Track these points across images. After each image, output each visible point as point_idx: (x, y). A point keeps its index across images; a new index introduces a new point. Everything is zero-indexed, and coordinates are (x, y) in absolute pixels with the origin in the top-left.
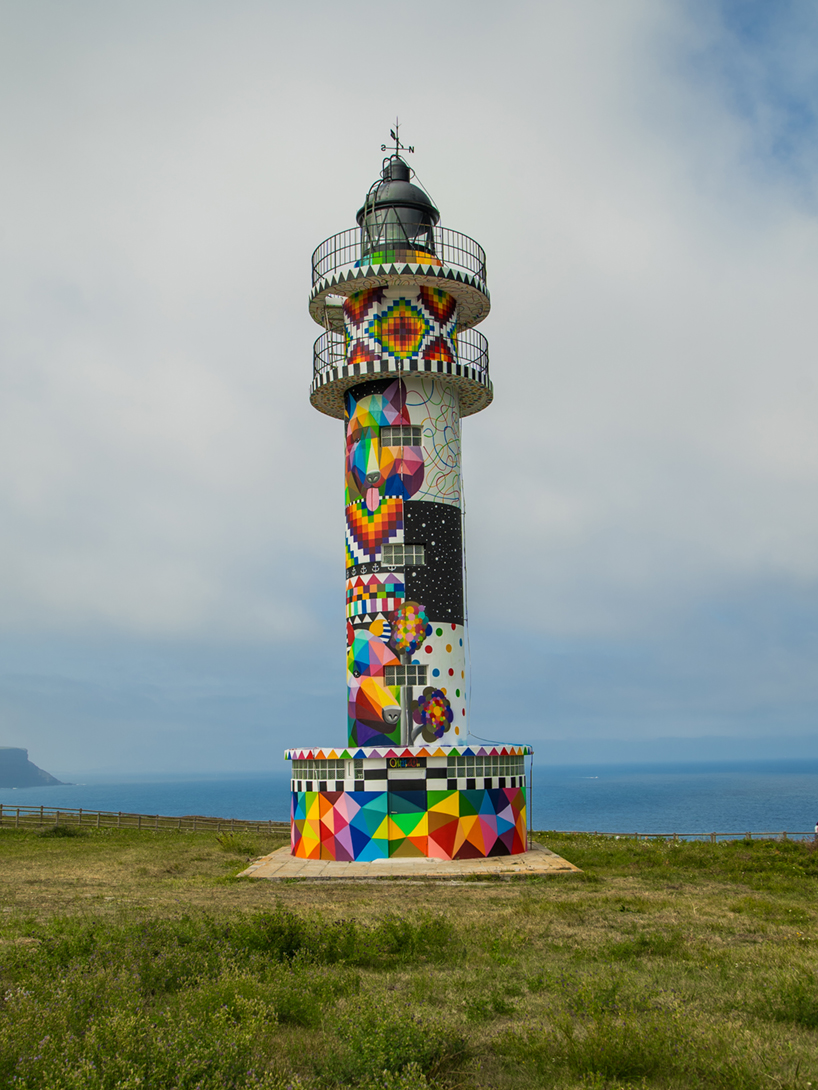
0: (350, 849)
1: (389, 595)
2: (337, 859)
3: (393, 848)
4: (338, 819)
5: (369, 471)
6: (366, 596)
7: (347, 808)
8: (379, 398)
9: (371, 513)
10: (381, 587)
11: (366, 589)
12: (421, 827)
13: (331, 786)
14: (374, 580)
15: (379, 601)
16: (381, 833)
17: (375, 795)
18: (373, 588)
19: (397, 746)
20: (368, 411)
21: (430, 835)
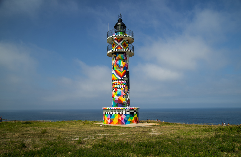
0: (124, 122)
1: (124, 84)
2: (122, 124)
3: (130, 122)
4: (122, 118)
5: (121, 65)
6: (120, 84)
7: (124, 116)
8: (123, 55)
9: (121, 72)
10: (123, 83)
11: (120, 83)
12: (133, 119)
13: (121, 113)
14: (122, 82)
15: (123, 85)
16: (129, 120)
17: (128, 114)
18: (122, 83)
19: (125, 107)
20: (121, 56)
21: (135, 120)
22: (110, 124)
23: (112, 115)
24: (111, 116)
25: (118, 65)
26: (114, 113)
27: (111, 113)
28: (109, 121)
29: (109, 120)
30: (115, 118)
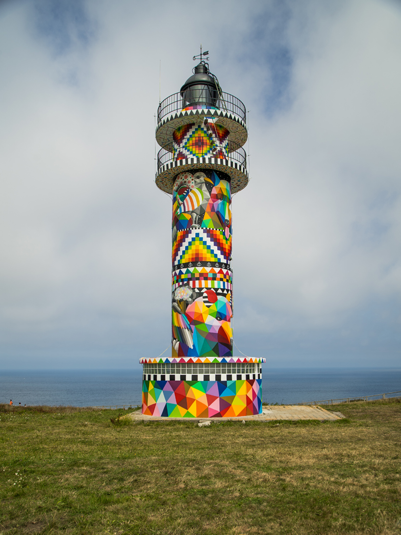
22: (219, 415)
23: (229, 383)
24: (222, 386)
25: (218, 214)
26: (234, 377)
27: (224, 378)
28: (216, 406)
29: (217, 402)
30: (237, 394)
